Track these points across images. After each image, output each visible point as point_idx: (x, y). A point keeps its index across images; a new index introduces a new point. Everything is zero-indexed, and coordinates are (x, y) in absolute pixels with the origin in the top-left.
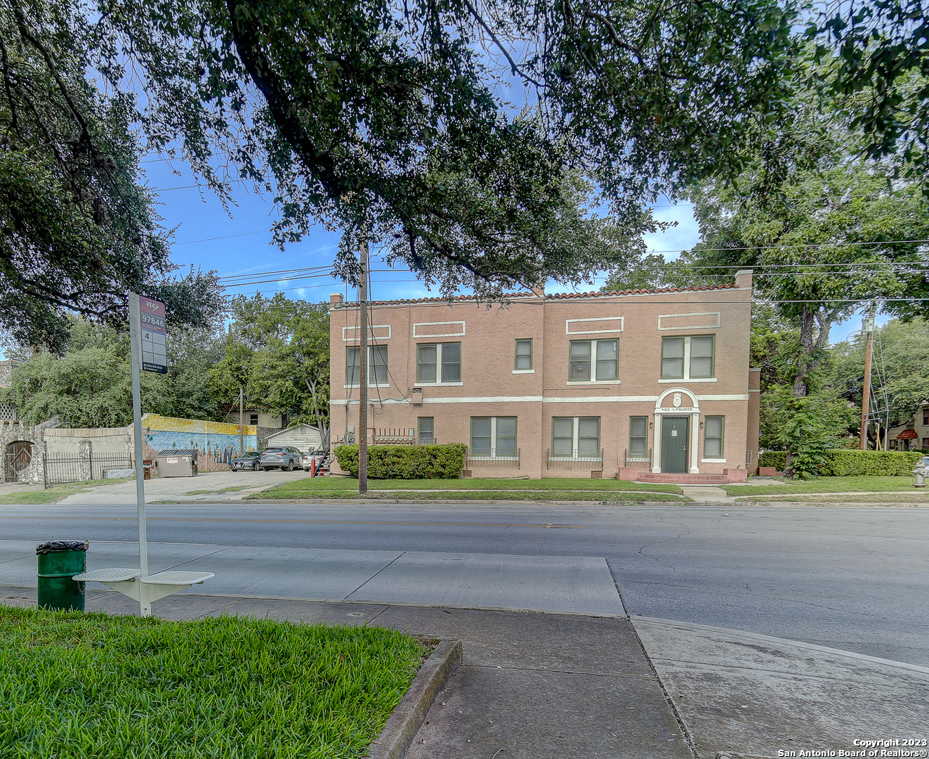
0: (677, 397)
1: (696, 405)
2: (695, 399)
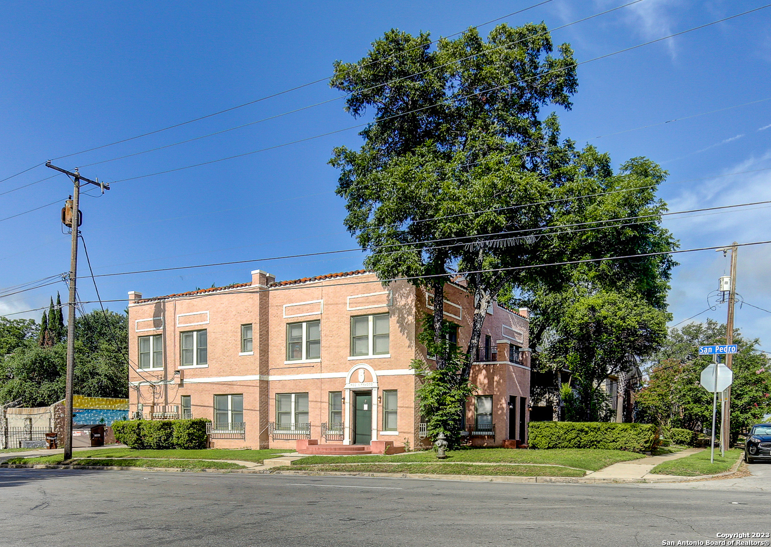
0: (361, 372)
1: (375, 379)
2: (374, 373)
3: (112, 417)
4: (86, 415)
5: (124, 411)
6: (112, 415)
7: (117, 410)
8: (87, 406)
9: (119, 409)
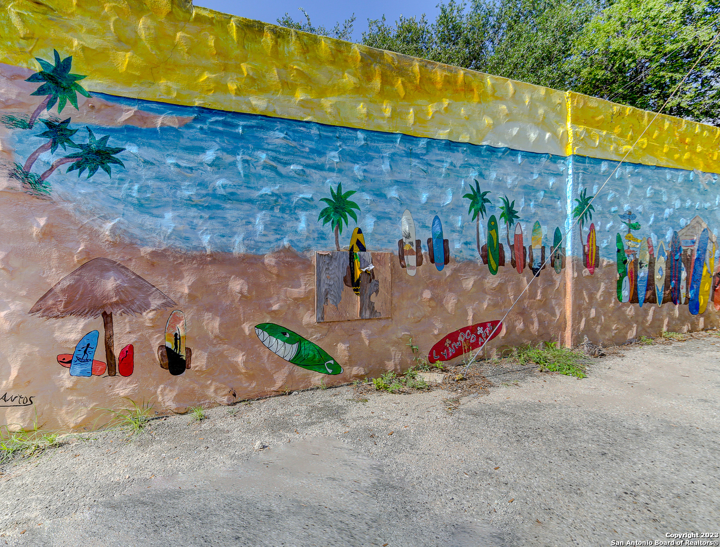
3: (401, 184)
4: (209, 156)
5: (474, 148)
6: (406, 176)
7: (432, 142)
8: (220, 87)
9: (443, 134)
